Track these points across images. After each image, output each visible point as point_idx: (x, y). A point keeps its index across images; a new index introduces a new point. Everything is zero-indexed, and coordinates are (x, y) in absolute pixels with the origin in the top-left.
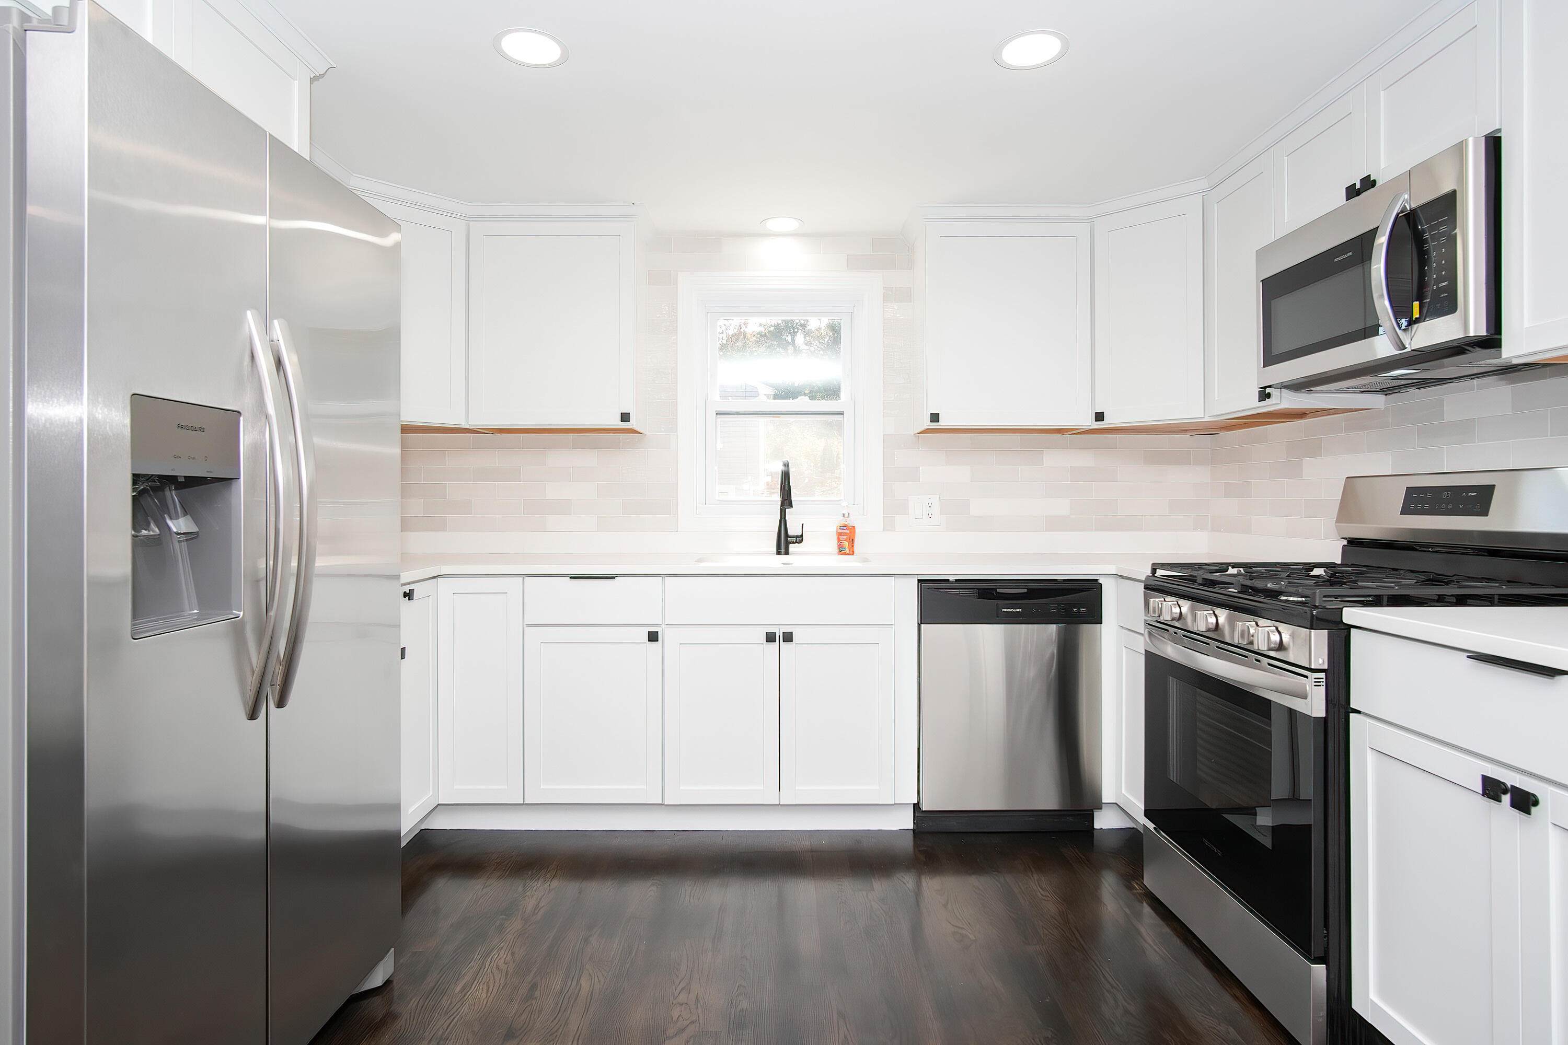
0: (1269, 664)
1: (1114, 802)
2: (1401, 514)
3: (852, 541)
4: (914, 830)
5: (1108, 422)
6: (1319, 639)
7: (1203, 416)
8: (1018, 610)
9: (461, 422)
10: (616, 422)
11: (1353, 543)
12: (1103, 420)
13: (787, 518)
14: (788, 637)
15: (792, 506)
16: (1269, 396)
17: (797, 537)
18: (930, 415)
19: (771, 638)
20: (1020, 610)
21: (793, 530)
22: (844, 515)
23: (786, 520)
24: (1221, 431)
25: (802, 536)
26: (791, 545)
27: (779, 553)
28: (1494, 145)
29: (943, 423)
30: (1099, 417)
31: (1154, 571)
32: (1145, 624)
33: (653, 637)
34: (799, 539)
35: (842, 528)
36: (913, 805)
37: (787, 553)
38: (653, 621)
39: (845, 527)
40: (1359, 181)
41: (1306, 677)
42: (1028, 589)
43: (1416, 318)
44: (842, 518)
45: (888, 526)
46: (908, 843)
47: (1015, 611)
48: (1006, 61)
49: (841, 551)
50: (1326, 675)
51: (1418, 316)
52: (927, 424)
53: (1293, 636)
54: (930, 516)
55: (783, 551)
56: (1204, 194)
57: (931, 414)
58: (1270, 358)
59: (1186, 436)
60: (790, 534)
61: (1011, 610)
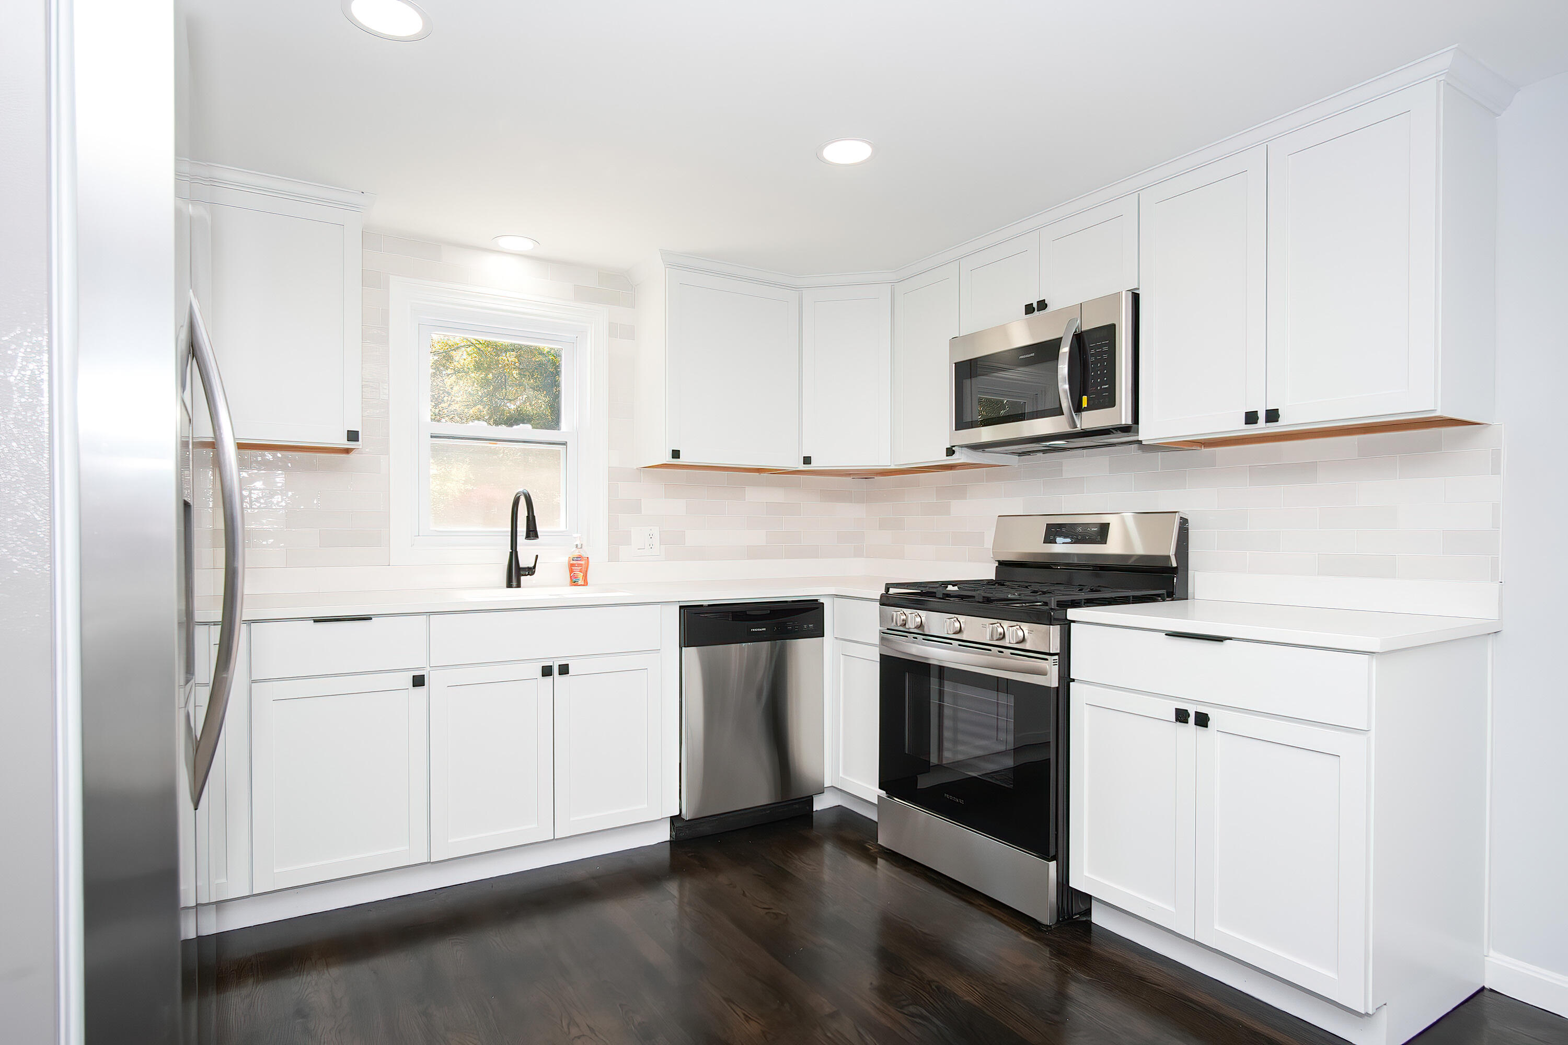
0: (1012, 654)
1: (830, 785)
2: (1044, 543)
3: (586, 573)
4: (670, 841)
5: (815, 465)
6: (1055, 631)
7: (890, 464)
8: (763, 629)
10: (342, 441)
11: (1002, 564)
12: (810, 464)
13: (518, 550)
14: (564, 670)
15: (538, 537)
16: (954, 452)
17: (529, 568)
18: (670, 451)
19: (547, 671)
20: (765, 629)
21: (525, 561)
22: (577, 546)
23: (517, 552)
24: (876, 476)
25: (534, 568)
26: (522, 577)
27: (509, 585)
28: (1136, 298)
29: (684, 459)
30: (807, 460)
31: (887, 590)
32: (880, 634)
33: (418, 681)
34: (531, 571)
35: (575, 559)
36: (669, 818)
37: (519, 586)
38: (418, 665)
39: (579, 558)
40: (1036, 303)
41: (1047, 660)
43: (1084, 407)
44: (575, 549)
45: (613, 557)
46: (666, 853)
47: (761, 630)
48: (825, 157)
49: (574, 582)
50: (1059, 657)
51: (1086, 406)
52: (668, 459)
53: (1030, 632)
54: (651, 546)
55: (514, 583)
56: (892, 284)
57: (673, 450)
58: (961, 424)
59: (849, 479)
60: (521, 566)
61: (759, 630)
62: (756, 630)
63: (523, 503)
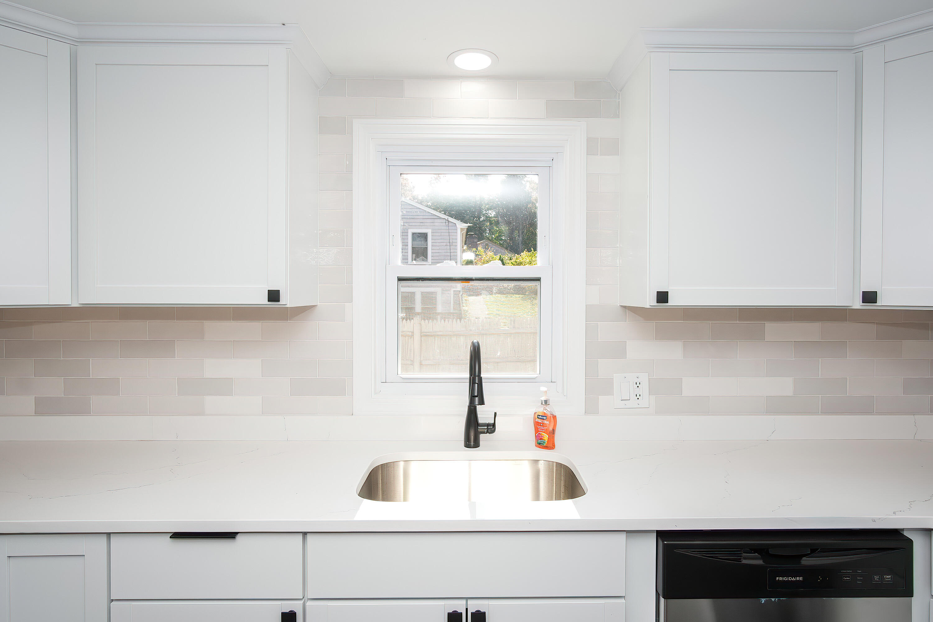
3: (552, 433)
12: (875, 302)
13: (477, 408)
17: (488, 425)
18: (656, 292)
23: (476, 410)
25: (494, 425)
26: (481, 436)
29: (672, 303)
30: (870, 297)
35: (540, 417)
39: (543, 417)
45: (591, 408)
52: (650, 301)
54: (638, 396)
55: (472, 443)
60: (480, 421)
61: (790, 579)
62: (785, 579)
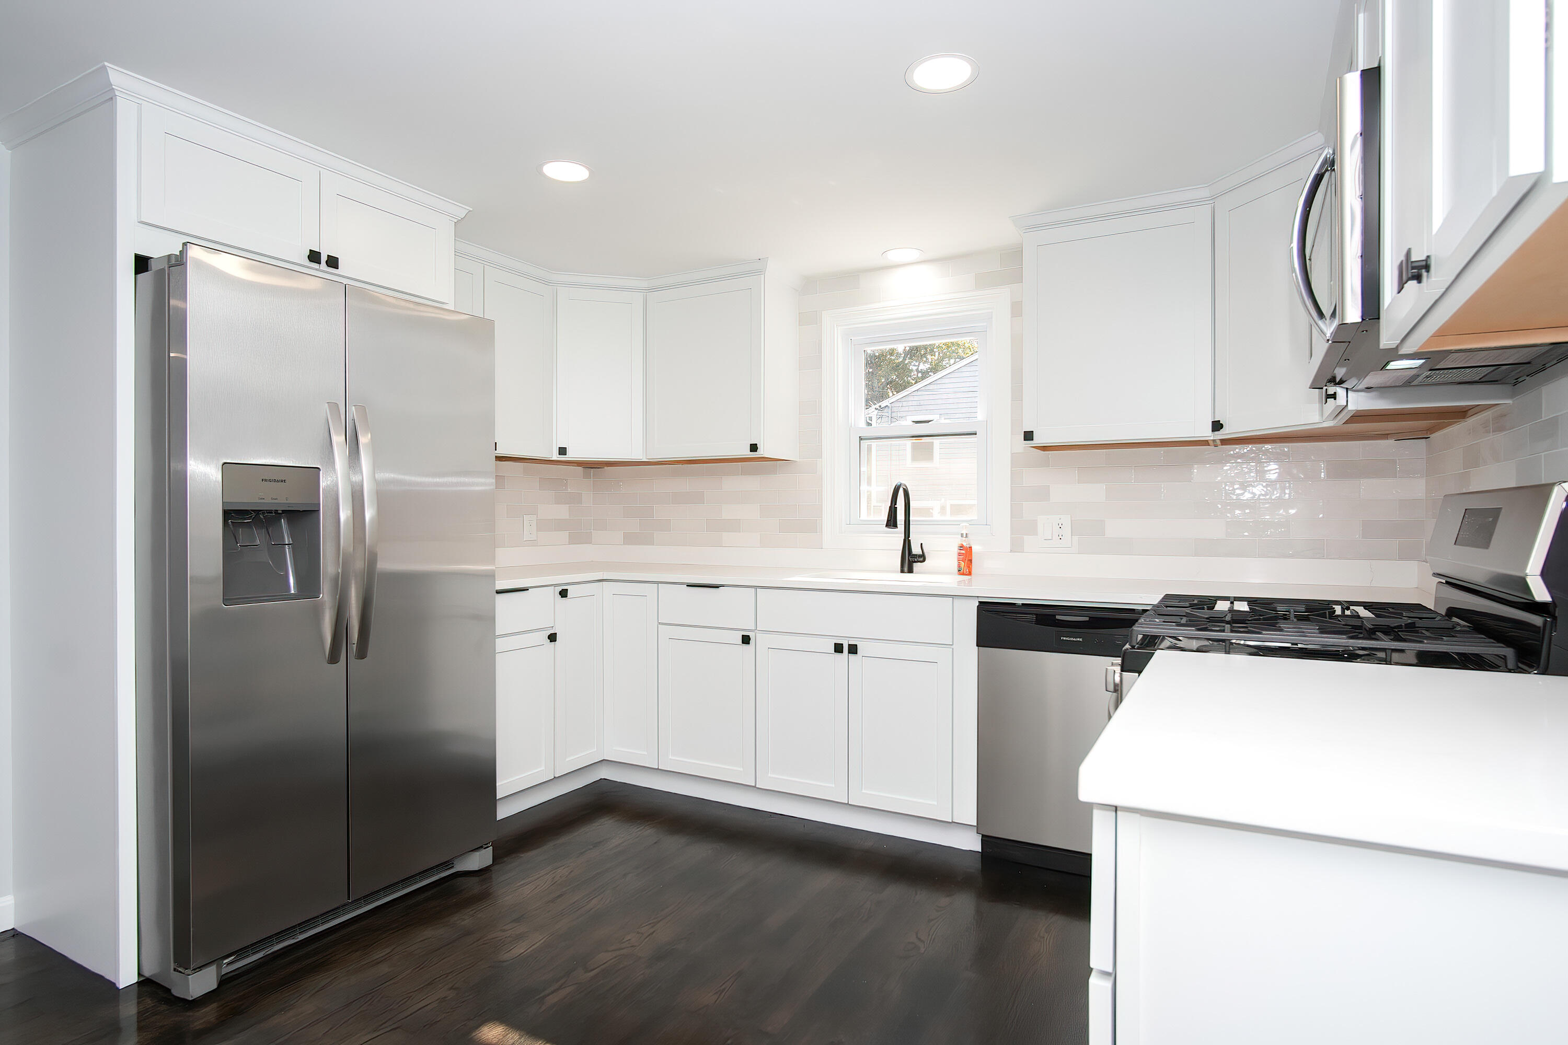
3: (971, 562)
4: (981, 853)
5: (1222, 433)
8: (1078, 639)
9: (640, 456)
10: (747, 453)
13: (909, 540)
14: (853, 649)
17: (920, 556)
19: (838, 648)
20: (1081, 640)
22: (962, 535)
23: (909, 542)
25: (923, 555)
26: (914, 564)
27: (902, 571)
33: (746, 640)
34: (922, 558)
35: (960, 548)
37: (910, 571)
38: (747, 625)
39: (966, 547)
42: (1090, 618)
46: (977, 864)
47: (1075, 640)
49: (960, 571)
54: (1061, 537)
55: (906, 569)
57: (1025, 432)
60: (913, 554)
61: (1072, 639)
62: (1067, 639)
63: (901, 493)
